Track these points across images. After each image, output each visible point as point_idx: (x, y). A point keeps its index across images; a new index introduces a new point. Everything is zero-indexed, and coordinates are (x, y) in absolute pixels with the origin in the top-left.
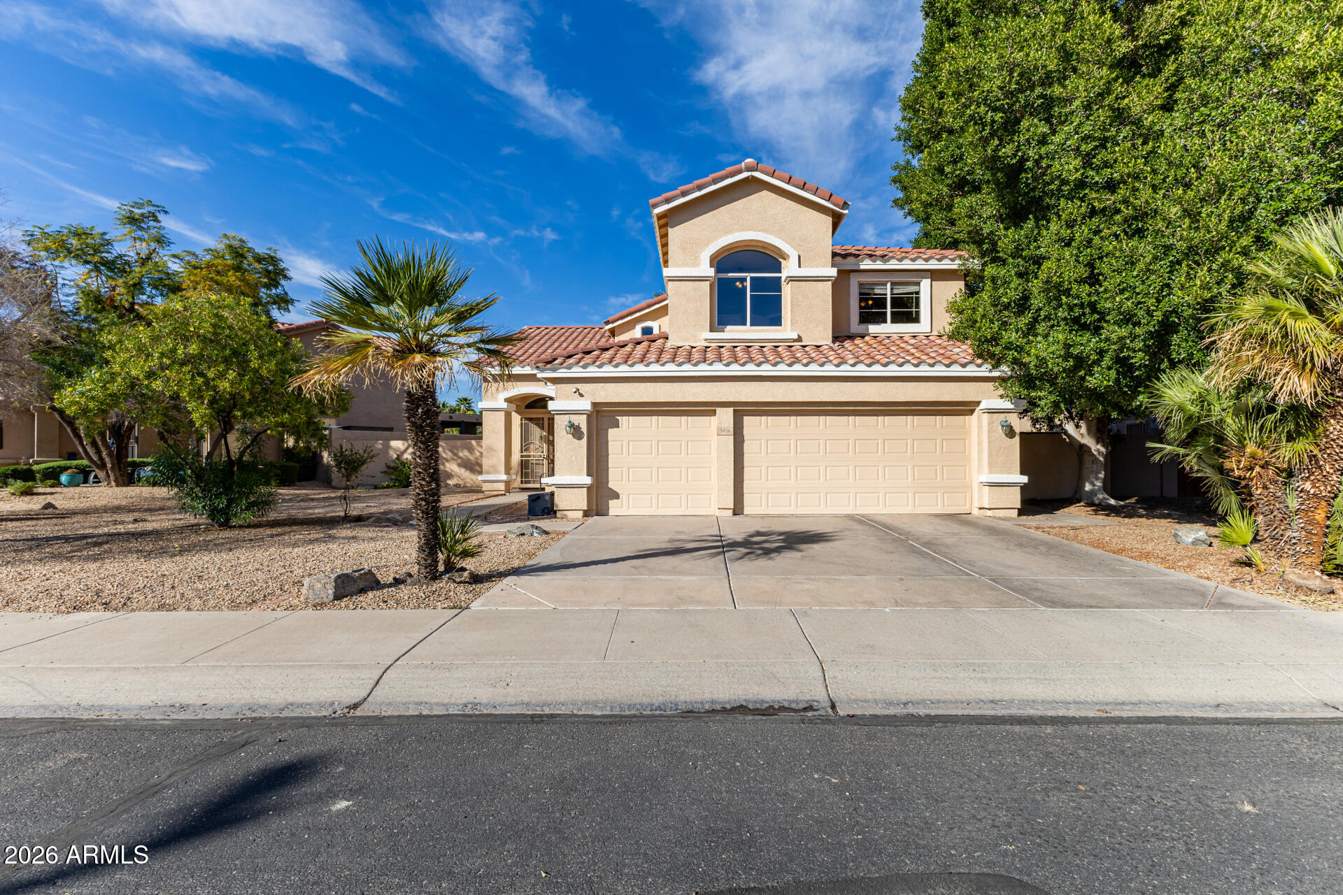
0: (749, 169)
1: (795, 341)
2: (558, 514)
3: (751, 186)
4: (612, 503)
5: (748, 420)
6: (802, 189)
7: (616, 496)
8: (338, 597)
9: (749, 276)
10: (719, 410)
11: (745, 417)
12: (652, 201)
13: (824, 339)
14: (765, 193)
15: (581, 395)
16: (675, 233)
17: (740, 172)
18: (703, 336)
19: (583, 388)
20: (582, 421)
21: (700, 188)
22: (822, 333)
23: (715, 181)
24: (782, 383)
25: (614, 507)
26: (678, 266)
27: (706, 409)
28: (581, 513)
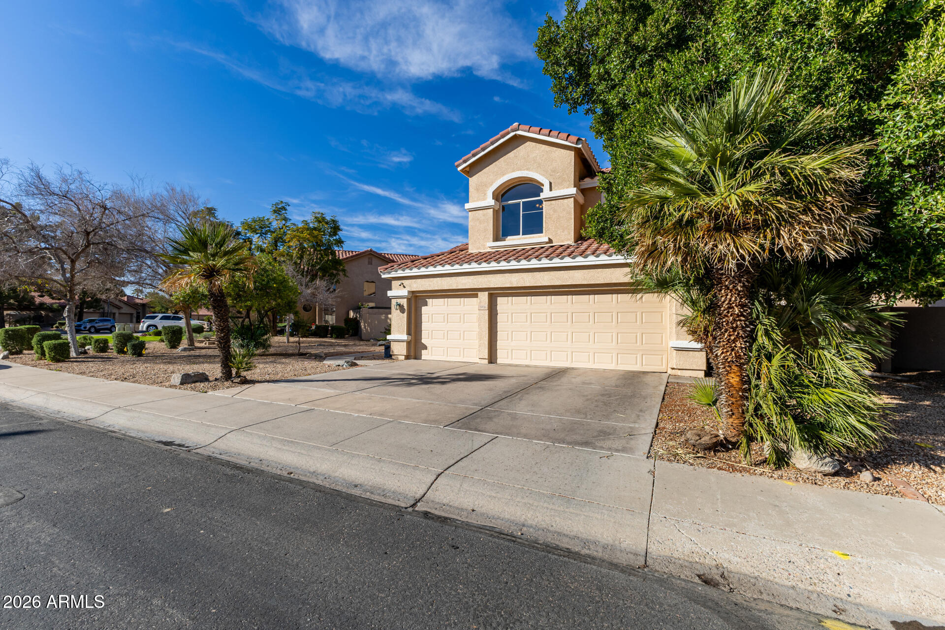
0: (513, 131)
1: (547, 243)
2: (393, 357)
3: (518, 141)
4: (423, 352)
5: (501, 301)
6: (549, 136)
7: (425, 348)
8: (182, 383)
9: (521, 201)
10: (480, 294)
11: (499, 299)
12: (456, 164)
13: (569, 240)
14: (528, 143)
15: (404, 287)
16: (473, 181)
17: (508, 133)
18: (488, 245)
19: (406, 282)
20: (404, 302)
21: (483, 149)
22: (567, 237)
23: (492, 143)
24: (517, 274)
25: (425, 354)
26: (474, 201)
27: (472, 293)
28: (404, 357)
